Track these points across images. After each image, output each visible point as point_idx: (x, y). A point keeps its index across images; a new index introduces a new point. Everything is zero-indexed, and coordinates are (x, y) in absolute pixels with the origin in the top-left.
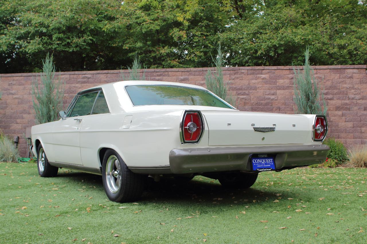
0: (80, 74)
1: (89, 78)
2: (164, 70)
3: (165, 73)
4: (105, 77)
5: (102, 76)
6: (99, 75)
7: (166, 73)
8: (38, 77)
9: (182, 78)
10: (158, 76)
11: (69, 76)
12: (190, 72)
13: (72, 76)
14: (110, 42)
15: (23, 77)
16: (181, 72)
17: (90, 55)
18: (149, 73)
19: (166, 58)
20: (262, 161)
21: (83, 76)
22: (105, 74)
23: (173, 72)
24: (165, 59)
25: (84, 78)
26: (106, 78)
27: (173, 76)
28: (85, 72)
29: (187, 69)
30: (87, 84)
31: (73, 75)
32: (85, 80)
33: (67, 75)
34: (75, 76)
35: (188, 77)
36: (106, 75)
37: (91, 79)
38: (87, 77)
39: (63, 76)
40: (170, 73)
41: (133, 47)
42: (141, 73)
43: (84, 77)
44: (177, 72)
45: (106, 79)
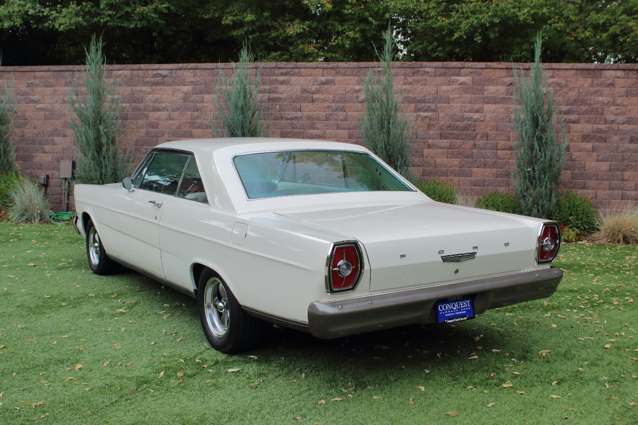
0: (149, 68)
1: (164, 77)
2: (292, 65)
3: (293, 69)
4: (192, 76)
5: (187, 73)
6: (181, 72)
7: (297, 70)
8: (79, 73)
9: (323, 79)
10: (282, 74)
11: (129, 72)
12: (337, 70)
13: (135, 72)
14: (199, 10)
15: (51, 73)
16: (322, 70)
17: (165, 33)
18: (267, 70)
19: (295, 40)
20: (454, 307)
21: (155, 72)
22: (192, 71)
23: (307, 69)
24: (294, 42)
25: (155, 76)
26: (194, 76)
27: (307, 76)
28: (157, 66)
29: (332, 65)
30: (162, 87)
31: (137, 71)
32: (158, 79)
33: (127, 71)
34: (141, 73)
35: (333, 78)
36: (193, 72)
37: (169, 78)
38: (160, 75)
39: (120, 72)
40: (302, 70)
41: (238, 21)
42: (254, 70)
43: (156, 74)
44: (314, 69)
45: (193, 79)
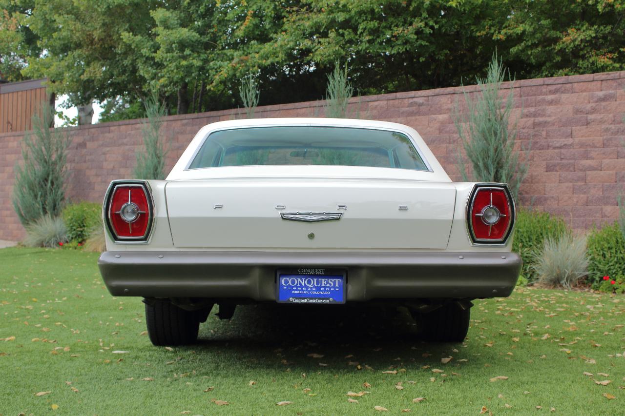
0: (404, 97)
1: (420, 105)
2: (563, 80)
3: (564, 85)
4: (449, 102)
5: (444, 100)
6: (438, 98)
7: (568, 86)
9: (601, 94)
10: (551, 92)
11: (385, 102)
12: (619, 81)
13: (391, 102)
14: (473, 28)
15: (312, 109)
16: (600, 82)
18: (534, 88)
19: (587, 52)
21: (411, 101)
22: (449, 96)
23: (582, 83)
24: (585, 54)
25: (411, 105)
26: (451, 102)
27: (582, 92)
28: (412, 93)
29: (613, 75)
30: (417, 117)
31: (393, 101)
32: (414, 108)
33: (383, 102)
34: (397, 102)
35: (613, 92)
36: (450, 98)
37: (424, 107)
38: (416, 103)
39: (376, 103)
40: (575, 85)
41: (514, 35)
42: (518, 89)
43: (412, 103)
44: (590, 83)
45: (450, 106)
